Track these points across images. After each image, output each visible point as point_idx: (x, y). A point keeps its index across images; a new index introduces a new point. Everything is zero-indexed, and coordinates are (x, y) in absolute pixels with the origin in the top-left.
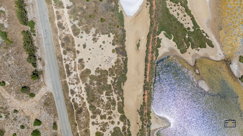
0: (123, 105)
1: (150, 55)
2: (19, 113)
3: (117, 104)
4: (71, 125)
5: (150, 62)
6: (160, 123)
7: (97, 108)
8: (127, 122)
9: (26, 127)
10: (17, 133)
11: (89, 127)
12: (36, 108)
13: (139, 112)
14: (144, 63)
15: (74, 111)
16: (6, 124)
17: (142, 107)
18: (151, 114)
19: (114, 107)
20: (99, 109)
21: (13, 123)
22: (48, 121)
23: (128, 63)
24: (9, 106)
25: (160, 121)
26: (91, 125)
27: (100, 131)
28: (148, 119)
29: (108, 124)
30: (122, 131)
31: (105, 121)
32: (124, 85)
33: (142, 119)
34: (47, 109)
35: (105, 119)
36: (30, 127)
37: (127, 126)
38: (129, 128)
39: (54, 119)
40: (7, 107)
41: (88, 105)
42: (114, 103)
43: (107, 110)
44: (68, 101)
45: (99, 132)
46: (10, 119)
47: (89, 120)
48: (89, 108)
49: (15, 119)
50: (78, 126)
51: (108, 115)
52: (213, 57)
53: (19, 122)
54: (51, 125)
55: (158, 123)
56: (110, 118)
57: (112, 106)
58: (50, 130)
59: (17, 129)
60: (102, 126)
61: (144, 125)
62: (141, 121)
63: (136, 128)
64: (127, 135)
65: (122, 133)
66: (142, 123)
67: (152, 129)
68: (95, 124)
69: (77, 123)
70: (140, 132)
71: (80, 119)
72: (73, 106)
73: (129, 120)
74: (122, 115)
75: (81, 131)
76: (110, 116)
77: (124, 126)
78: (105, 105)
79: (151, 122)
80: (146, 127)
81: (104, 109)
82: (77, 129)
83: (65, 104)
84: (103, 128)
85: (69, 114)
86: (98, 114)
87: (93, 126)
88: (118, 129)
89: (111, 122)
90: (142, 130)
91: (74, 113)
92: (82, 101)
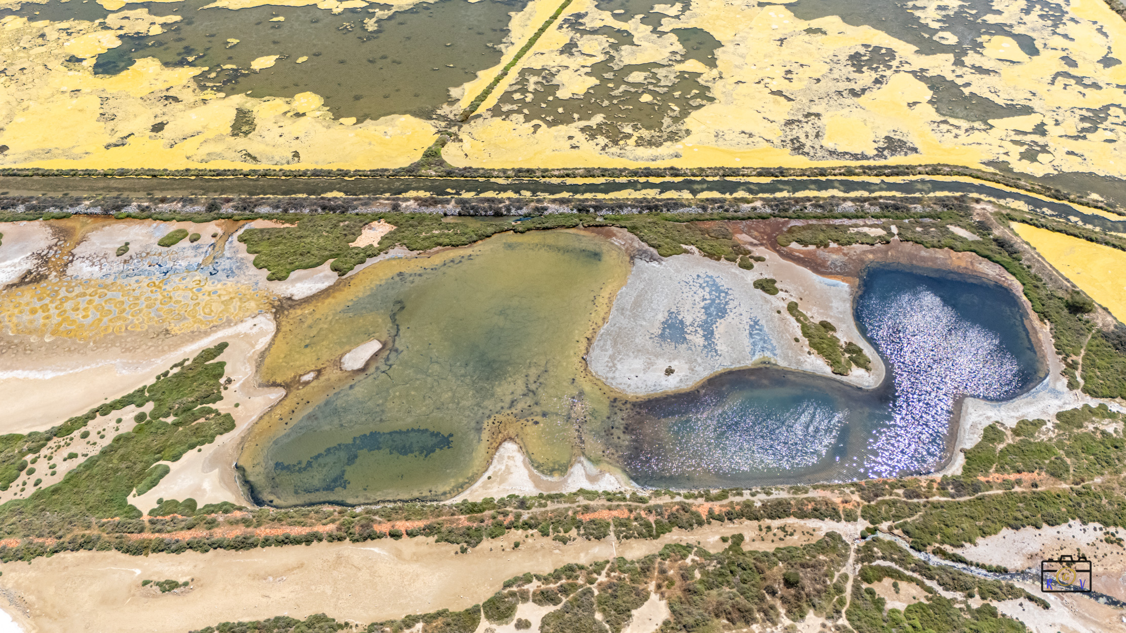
1: (219, 532)
5: (250, 529)
6: (507, 467)
8: (514, 589)
13: (466, 546)
17: (447, 538)
25: (499, 467)
28: (494, 507)
33: (499, 529)
37: (533, 586)
38: (538, 578)
61: (521, 521)
62: (502, 534)
63: (537, 551)
64: (570, 581)
65: (566, 603)
66: (513, 529)
67: (534, 490)
70: (551, 534)
73: (506, 580)
74: (486, 612)
77: (534, 601)
79: (505, 496)
80: (528, 513)
88: (552, 625)
90: (541, 526)
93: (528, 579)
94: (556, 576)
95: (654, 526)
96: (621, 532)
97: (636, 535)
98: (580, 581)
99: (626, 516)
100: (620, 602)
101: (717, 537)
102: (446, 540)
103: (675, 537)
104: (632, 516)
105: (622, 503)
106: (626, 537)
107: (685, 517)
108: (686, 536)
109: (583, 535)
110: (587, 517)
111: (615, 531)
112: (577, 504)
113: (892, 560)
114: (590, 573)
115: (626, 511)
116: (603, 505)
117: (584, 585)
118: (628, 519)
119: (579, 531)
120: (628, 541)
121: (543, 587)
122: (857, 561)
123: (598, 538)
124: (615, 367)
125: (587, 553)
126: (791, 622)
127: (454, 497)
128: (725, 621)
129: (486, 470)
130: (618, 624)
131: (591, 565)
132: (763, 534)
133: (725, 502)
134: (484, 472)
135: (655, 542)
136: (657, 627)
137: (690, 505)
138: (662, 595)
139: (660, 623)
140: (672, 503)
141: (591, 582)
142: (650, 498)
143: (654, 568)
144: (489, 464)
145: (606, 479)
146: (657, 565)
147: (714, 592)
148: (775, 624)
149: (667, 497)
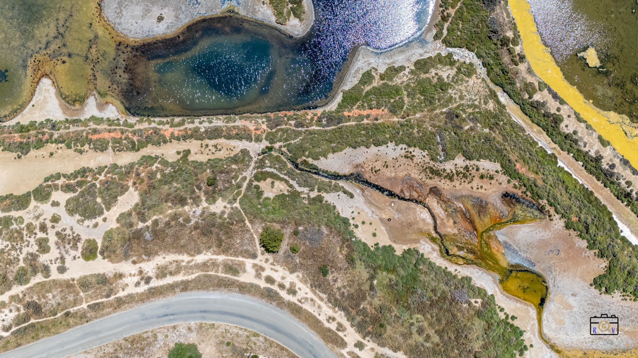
0: (9, 196)
3: (7, 214)
4: (70, 328)
6: (45, 98)
7: (22, 264)
8: (50, 183)
11: (73, 280)
13: (20, 154)
15: (32, 323)
17: (8, 148)
18: (22, 123)
19: (16, 220)
20: (25, 260)
25: (39, 97)
26: (66, 276)
27: (80, 250)
28: (36, 128)
29: (60, 230)
30: (74, 193)
31: (52, 238)
33: (40, 144)
35: (46, 240)
37: (60, 182)
41: (17, 290)
42: (6, 222)
43: (25, 239)
44: (8, 342)
45: (83, 254)
47: (54, 281)
48: (25, 284)
50: (72, 310)
51: (36, 234)
55: (45, 101)
56: (43, 228)
57: (14, 226)
60: (68, 247)
61: (53, 138)
62: (43, 146)
63: (64, 158)
64: (83, 179)
65: (81, 192)
66: (49, 144)
67: (63, 115)
68: (64, 264)
69: (63, 313)
70: (73, 147)
71: (55, 305)
72: (20, 327)
73: (46, 177)
74: (34, 196)
75: (84, 300)
76: (38, 228)
77: (62, 190)
78: (13, 243)
79: (44, 120)
80: (58, 133)
81: (22, 246)
82: (79, 309)
83: (18, 349)
84: (72, 242)
85: (43, 336)
86: (38, 260)
87: (69, 269)
88: (72, 205)
89: (53, 224)
90: (66, 142)
91: (38, 323)
92: (9, 306)
93: (58, 176)
94: (75, 175)
95: (136, 143)
96: (116, 147)
97: (125, 149)
98: (89, 179)
99: (119, 137)
100: (112, 193)
101: (175, 151)
102: (8, 150)
103: (149, 151)
104: (123, 137)
105: (118, 128)
106: (118, 150)
107: (156, 138)
108: (156, 150)
109: (92, 149)
110: (95, 137)
111: (112, 147)
112: (89, 127)
113: (275, 168)
114: (95, 174)
115: (120, 133)
116: (105, 129)
117: (91, 181)
118: (121, 138)
119: (90, 145)
120: (120, 153)
121: (67, 182)
122: (254, 168)
123: (102, 151)
124: (121, 13)
125: (95, 160)
126: (208, 205)
127: (12, 119)
128: (170, 204)
129: (31, 100)
130: (110, 205)
131: (96, 169)
132: (203, 149)
133: (182, 128)
134: (29, 102)
135: (136, 154)
136: (131, 207)
137: (160, 130)
138: (136, 188)
139: (133, 205)
140: (149, 128)
141: (96, 179)
142: (135, 124)
143: (133, 172)
144: (33, 95)
145: (109, 108)
146: (135, 170)
147: (166, 187)
148: (198, 206)
149: (147, 123)
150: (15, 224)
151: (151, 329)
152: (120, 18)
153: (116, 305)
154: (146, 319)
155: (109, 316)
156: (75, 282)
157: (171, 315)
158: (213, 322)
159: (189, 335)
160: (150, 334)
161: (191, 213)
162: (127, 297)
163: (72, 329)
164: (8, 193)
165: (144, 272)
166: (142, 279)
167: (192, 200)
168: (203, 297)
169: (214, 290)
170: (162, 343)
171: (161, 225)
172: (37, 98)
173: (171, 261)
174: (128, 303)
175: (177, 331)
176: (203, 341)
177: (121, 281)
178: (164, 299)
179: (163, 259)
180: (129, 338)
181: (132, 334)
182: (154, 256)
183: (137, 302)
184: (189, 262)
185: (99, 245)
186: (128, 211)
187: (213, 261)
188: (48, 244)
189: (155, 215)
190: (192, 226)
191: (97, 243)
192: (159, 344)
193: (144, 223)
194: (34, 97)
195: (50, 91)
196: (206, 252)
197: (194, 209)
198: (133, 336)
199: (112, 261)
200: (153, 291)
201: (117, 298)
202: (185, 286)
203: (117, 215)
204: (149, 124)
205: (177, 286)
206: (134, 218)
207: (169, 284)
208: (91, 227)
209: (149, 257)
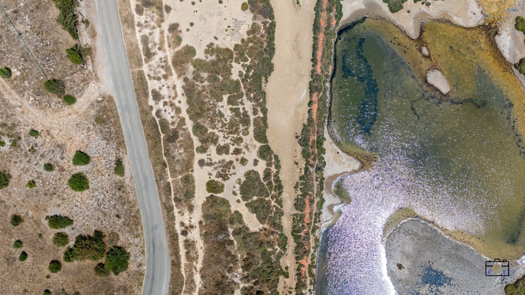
0: (266, 125)
1: (324, 15)
2: (41, 136)
3: (252, 122)
4: (153, 166)
5: (324, 30)
6: (344, 163)
7: (210, 130)
8: (273, 160)
9: (57, 168)
10: (37, 181)
11: (192, 171)
12: (79, 128)
13: (299, 138)
14: (312, 33)
15: (160, 135)
16: (13, 160)
17: (305, 129)
18: (325, 142)
19: (246, 129)
20: (214, 133)
21: (28, 159)
22: (105, 155)
23: (276, 34)
24: (19, 122)
25: (344, 158)
26: (196, 165)
27: (216, 179)
28: (319, 154)
29: (234, 164)
30: (263, 179)
31: (228, 158)
32: (267, 81)
33: (306, 155)
34: (102, 131)
35: (227, 153)
36: (66, 167)
37: (273, 169)
38: (278, 172)
39: (116, 153)
40: (16, 123)
41: (189, 124)
42: (246, 121)
43: (230, 135)
44: (147, 114)
45: (213, 181)
46: (22, 150)
47: (193, 155)
48: (193, 131)
49: (33, 150)
50: (168, 169)
51: (233, 145)
52: (460, 19)
53: (42, 156)
54: (110, 164)
55: (341, 163)
56: (237, 152)
57: (241, 127)
58: (109, 175)
59: (36, 171)
60: (220, 169)
61: (309, 167)
62: (304, 157)
63: (292, 173)
64: (274, 187)
65: (263, 184)
66: (306, 162)
67: (327, 176)
68: (206, 165)
69: (166, 161)
70: (300, 181)
71: (173, 154)
72: (159, 125)
73: (279, 157)
74: (264, 146)
75: (175, 179)
76: (238, 147)
77: (266, 169)
78: (228, 125)
79: (325, 160)
80: (313, 171)
81: (225, 132)
82: (168, 175)
83: (141, 121)
84: (223, 173)
85: (148, 143)
86: (212, 144)
87: (202, 168)
88: (254, 176)
89: (240, 160)
90: (305, 176)
91: (160, 141)
92: (177, 116)
93: (278, 167)
94: (278, 180)
95: (299, 234)
96: (297, 217)
97: (294, 224)
98: (273, 192)
99: (305, 221)
100: (260, 210)
101: (289, 265)
102: (303, 129)
103: (291, 243)
104: (305, 224)
105: (313, 221)
106: (294, 219)
107: (301, 251)
108: (291, 249)
109: (298, 197)
110: (307, 201)
111: (298, 214)
112: (315, 197)
114: (276, 197)
115: (308, 222)
116: (313, 210)
117: (271, 194)
118: (304, 222)
119: (301, 196)
120: (292, 219)
121: (273, 174)
123: (295, 205)
124: (408, 234)
125: (288, 198)
126: (241, 288)
127: (329, 134)
128: (245, 257)
129: (343, 152)
130: (251, 206)
131: (281, 198)
132: (287, 289)
133: (307, 274)
134: (342, 150)
135: (290, 233)
136: (246, 224)
137: (308, 255)
138: (261, 230)
139: (248, 226)
140: (310, 247)
141: (272, 197)
142: (315, 236)
143: (275, 229)
144: (347, 153)
145: (330, 215)
146: (276, 231)
147: (259, 256)
148: (241, 280)
149: (314, 245)
150: (243, 128)
151: (144, 232)
152: (404, 233)
153: (167, 205)
154: (153, 229)
155: (159, 199)
156: (190, 173)
157: (154, 251)
158: (143, 285)
159: (135, 264)
160: (140, 232)
161: (236, 274)
162: (173, 215)
163: (152, 168)
164: (269, 125)
165: (192, 230)
166: (186, 227)
167: (246, 275)
168: (165, 278)
169: (170, 288)
170: (131, 241)
171: (228, 248)
172: (345, 156)
173: (198, 254)
174: (167, 215)
175: (140, 255)
176: (129, 275)
177: (186, 210)
178: (167, 246)
179: (200, 247)
180: (139, 214)
181: (142, 216)
182: (204, 240)
183: (167, 223)
184: (195, 268)
185: (218, 195)
186: (243, 222)
187: (194, 288)
188: (224, 154)
189: (238, 243)
190: (225, 274)
191: (220, 193)
192: (131, 239)
193: (232, 234)
194: (345, 154)
195: (349, 168)
196: (202, 284)
197: (239, 276)
198: (140, 218)
199: (204, 204)
200: (175, 237)
201: (173, 206)
202: (176, 264)
203: (241, 212)
204: (313, 247)
205: (176, 257)
206: (237, 226)
207: (179, 252)
208: (234, 189)
209: (204, 235)
